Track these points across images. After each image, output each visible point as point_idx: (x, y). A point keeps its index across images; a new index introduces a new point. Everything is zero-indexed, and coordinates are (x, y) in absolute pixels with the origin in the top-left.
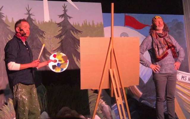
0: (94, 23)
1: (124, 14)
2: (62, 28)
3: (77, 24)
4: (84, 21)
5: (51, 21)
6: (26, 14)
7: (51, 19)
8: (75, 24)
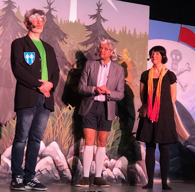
0: (136, 32)
1: (180, 25)
2: (91, 32)
3: (113, 31)
4: (123, 28)
5: (77, 22)
6: (46, 8)
7: (79, 19)
8: (110, 30)
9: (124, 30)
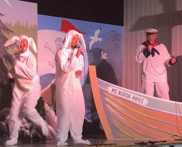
0: (28, 24)
1: (62, 18)
3: (9, 23)
4: (17, 21)
8: (6, 23)
9: (18, 22)
